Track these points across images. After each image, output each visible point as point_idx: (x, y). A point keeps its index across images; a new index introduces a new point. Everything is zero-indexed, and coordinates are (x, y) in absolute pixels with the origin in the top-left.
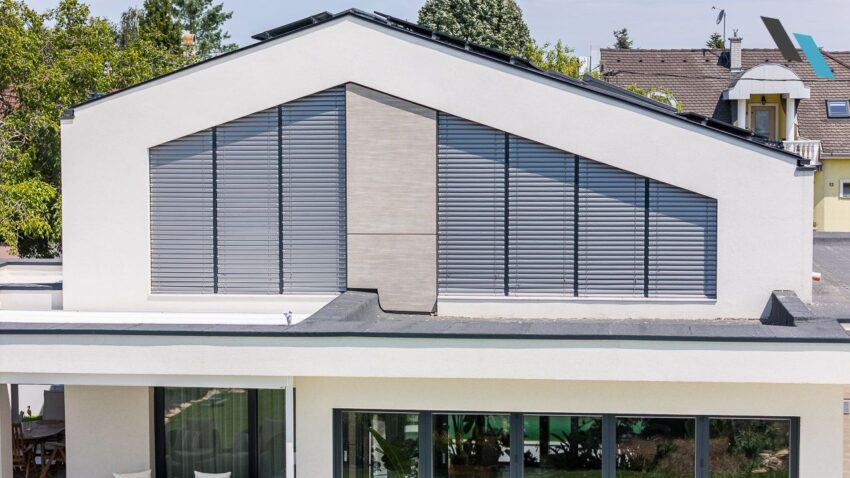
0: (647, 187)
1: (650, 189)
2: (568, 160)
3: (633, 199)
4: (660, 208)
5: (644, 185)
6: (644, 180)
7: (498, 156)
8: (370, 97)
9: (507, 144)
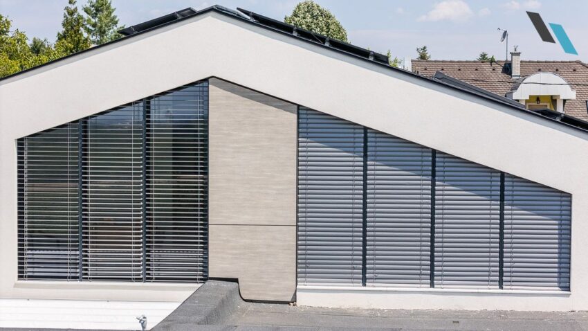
0: (502, 181)
1: (506, 183)
2: (425, 154)
3: (489, 193)
4: (515, 202)
5: (499, 179)
6: (499, 174)
7: (357, 149)
8: (233, 91)
9: (366, 138)
